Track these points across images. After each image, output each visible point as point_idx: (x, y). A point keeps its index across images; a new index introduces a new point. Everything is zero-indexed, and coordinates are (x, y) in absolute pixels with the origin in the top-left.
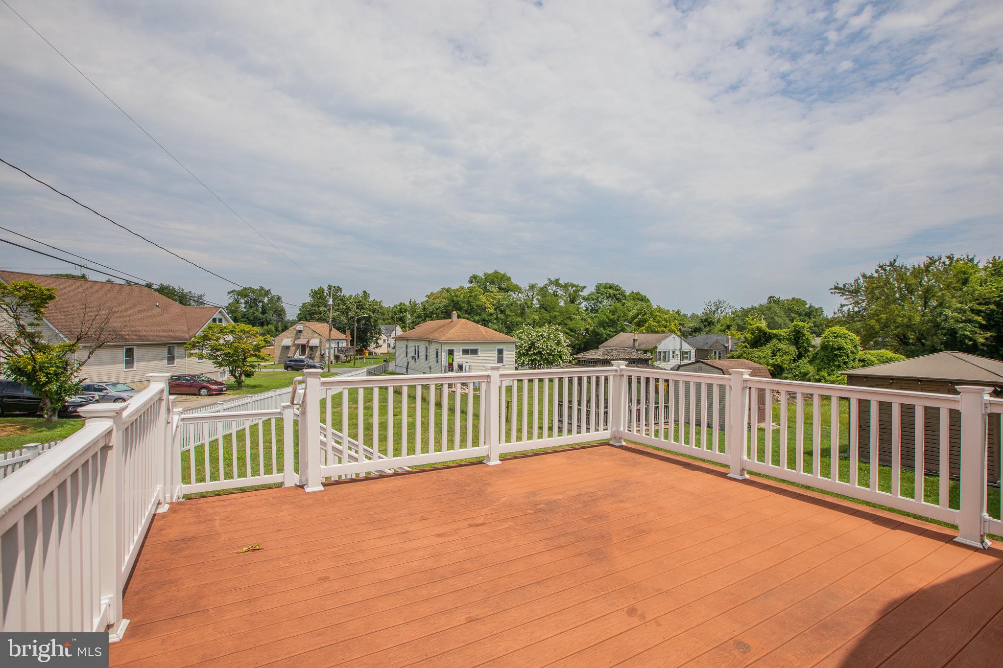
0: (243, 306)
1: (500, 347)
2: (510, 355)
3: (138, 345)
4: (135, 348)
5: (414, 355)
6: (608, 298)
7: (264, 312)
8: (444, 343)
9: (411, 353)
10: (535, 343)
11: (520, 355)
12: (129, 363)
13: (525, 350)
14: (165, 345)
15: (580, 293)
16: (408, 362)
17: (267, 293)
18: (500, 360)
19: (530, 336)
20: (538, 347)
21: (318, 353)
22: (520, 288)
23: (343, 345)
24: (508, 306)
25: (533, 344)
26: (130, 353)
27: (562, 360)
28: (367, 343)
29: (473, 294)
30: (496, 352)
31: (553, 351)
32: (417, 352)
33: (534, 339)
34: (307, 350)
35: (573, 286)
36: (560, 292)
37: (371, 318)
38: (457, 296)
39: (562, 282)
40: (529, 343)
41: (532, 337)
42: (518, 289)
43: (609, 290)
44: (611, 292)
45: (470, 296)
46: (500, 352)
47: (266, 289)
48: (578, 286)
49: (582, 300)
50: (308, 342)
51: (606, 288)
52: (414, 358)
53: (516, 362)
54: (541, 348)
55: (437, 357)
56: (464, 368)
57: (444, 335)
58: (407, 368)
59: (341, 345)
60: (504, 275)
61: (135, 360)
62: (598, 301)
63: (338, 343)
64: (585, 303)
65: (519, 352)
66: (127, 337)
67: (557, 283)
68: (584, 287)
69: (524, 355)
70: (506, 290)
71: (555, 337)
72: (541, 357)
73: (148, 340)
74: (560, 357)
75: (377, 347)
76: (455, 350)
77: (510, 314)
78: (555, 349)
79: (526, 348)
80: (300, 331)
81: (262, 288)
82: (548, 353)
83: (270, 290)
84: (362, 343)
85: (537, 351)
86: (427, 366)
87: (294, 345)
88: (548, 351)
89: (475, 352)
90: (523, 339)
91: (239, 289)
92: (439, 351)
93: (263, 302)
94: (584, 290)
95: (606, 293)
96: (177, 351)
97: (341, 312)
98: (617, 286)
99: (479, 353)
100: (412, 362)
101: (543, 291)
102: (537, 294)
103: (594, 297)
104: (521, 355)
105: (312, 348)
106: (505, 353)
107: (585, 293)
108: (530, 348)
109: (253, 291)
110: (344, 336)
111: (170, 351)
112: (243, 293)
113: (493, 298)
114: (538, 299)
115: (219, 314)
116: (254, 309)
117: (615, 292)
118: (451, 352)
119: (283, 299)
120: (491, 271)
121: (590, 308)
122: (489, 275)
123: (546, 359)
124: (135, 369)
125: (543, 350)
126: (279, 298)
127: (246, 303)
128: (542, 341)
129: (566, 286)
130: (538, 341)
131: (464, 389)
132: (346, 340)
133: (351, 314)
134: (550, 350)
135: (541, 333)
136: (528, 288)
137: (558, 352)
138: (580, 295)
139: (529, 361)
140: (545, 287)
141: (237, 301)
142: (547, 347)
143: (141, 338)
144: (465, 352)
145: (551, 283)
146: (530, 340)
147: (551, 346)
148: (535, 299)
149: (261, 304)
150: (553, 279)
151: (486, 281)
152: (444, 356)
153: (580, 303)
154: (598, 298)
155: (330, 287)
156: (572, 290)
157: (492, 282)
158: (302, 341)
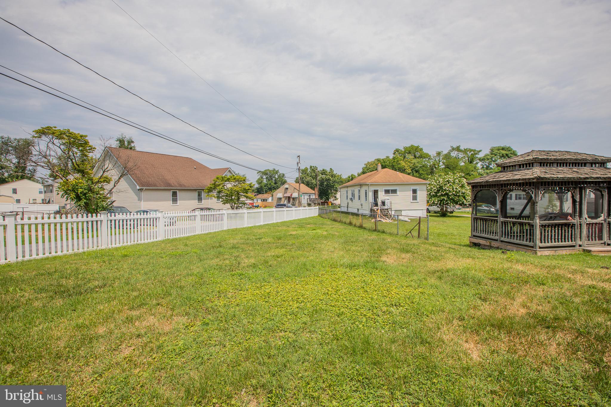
0: (265, 180)
1: (415, 187)
2: (422, 195)
3: (178, 190)
4: (178, 191)
5: (351, 197)
6: (501, 157)
7: (275, 183)
8: (371, 185)
9: (350, 196)
10: (442, 187)
11: (430, 196)
12: (175, 200)
13: (434, 192)
14: (195, 190)
15: (477, 156)
16: (348, 203)
17: (277, 172)
18: (415, 198)
19: (438, 182)
20: (445, 190)
21: (297, 202)
22: (430, 156)
23: (313, 197)
24: (421, 167)
25: (441, 187)
26: (175, 194)
27: (465, 199)
28: (328, 196)
29: (396, 160)
30: (411, 192)
31: (458, 193)
32: (353, 195)
33: (441, 184)
34: (291, 200)
35: (471, 150)
36: (461, 155)
37: (331, 180)
38: (384, 162)
39: (462, 148)
40: (438, 187)
41: (439, 183)
42: (427, 156)
43: (502, 151)
44: (504, 152)
45: (394, 162)
46: (415, 191)
47: (277, 170)
48: (475, 150)
49: (478, 161)
50: (291, 195)
51: (499, 150)
52: (351, 199)
53: (428, 202)
54: (448, 191)
55: (366, 196)
56: (386, 203)
57: (370, 180)
58: (347, 207)
59: (311, 197)
60: (418, 147)
61: (178, 199)
62: (492, 160)
63: (310, 195)
64: (480, 163)
65: (430, 194)
66: (173, 185)
67: (458, 149)
68: (480, 151)
69: (434, 196)
70: (421, 157)
71: (459, 182)
72: (448, 197)
73: (185, 186)
74: (464, 197)
75: (335, 200)
76: (379, 191)
77: (423, 172)
78: (459, 191)
79: (435, 191)
80: (287, 189)
81: (274, 170)
82: (454, 194)
83: (278, 170)
84: (326, 196)
85: (445, 193)
86: (360, 204)
87: (284, 197)
88: (454, 193)
89: (394, 191)
90: (432, 185)
91: (263, 170)
92: (367, 192)
93: (275, 177)
94: (480, 153)
95: (500, 154)
96: (203, 195)
97: (312, 177)
98: (509, 147)
99: (398, 192)
100: (350, 202)
101: (447, 156)
102: (442, 159)
103: (488, 157)
104: (432, 196)
105: (294, 199)
106: (418, 192)
107: (481, 155)
108: (438, 191)
109: (270, 171)
110: (313, 192)
111: (199, 195)
112: (265, 173)
113: (409, 162)
114: (443, 163)
115: (229, 172)
116: (271, 181)
117: (507, 152)
118: (376, 192)
119: (286, 175)
120: (408, 145)
121: (485, 166)
122: (407, 148)
123: (452, 199)
124: (178, 204)
125: (450, 192)
126: (283, 175)
127: (267, 178)
128: (448, 185)
129: (465, 151)
130: (445, 185)
131: (386, 219)
132: (315, 194)
133: (319, 178)
134: (456, 192)
135: (447, 179)
136: (436, 155)
137: (462, 193)
138: (477, 157)
139: (438, 201)
140: (449, 153)
141: (262, 178)
142: (453, 189)
143: (181, 185)
144: (387, 192)
145: (453, 149)
146: (438, 185)
147: (456, 188)
148: (441, 163)
149: (274, 179)
150: (455, 146)
151: (405, 152)
152: (371, 195)
153: (477, 163)
154: (492, 158)
155: (311, 167)
156: (470, 154)
157: (410, 153)
158: (288, 195)
